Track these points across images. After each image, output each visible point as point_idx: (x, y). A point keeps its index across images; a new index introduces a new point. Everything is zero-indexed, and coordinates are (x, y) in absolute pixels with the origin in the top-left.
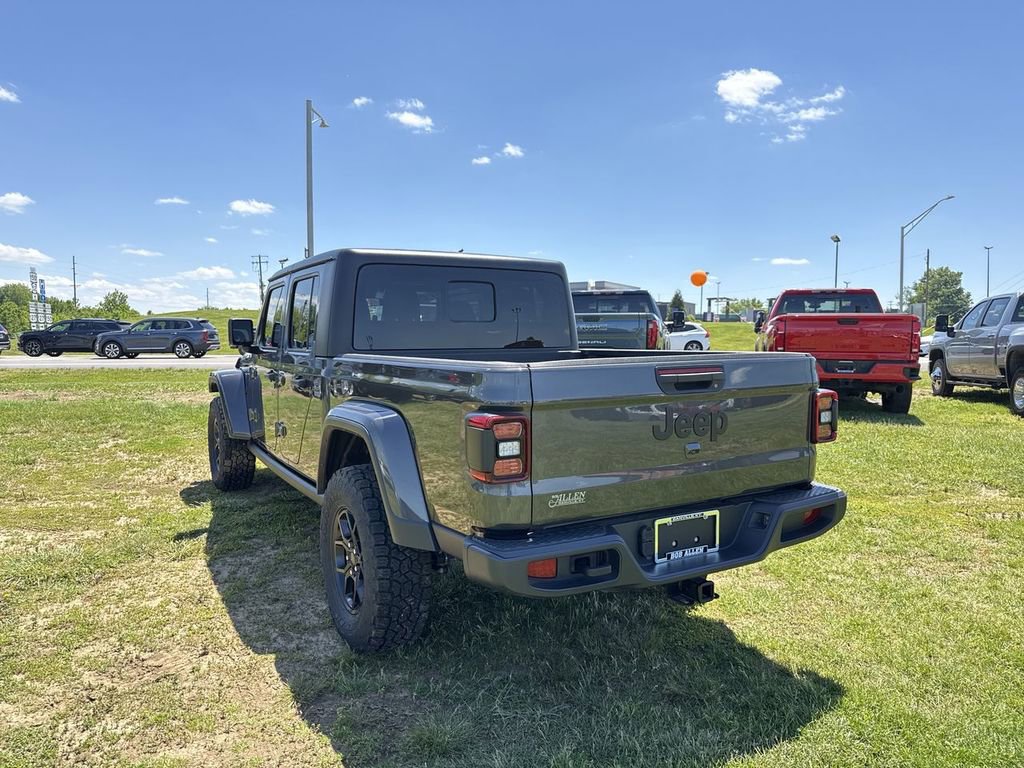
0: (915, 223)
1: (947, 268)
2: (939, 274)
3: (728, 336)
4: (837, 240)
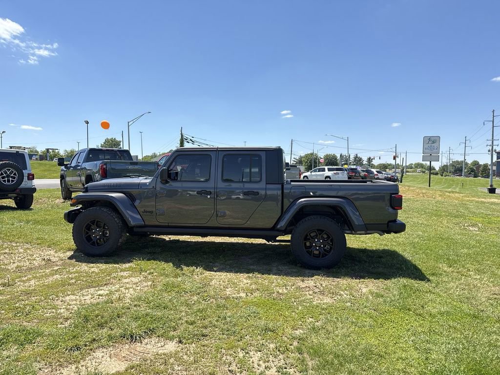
0: (134, 121)
1: (115, 138)
2: (112, 141)
3: (42, 169)
4: (87, 123)
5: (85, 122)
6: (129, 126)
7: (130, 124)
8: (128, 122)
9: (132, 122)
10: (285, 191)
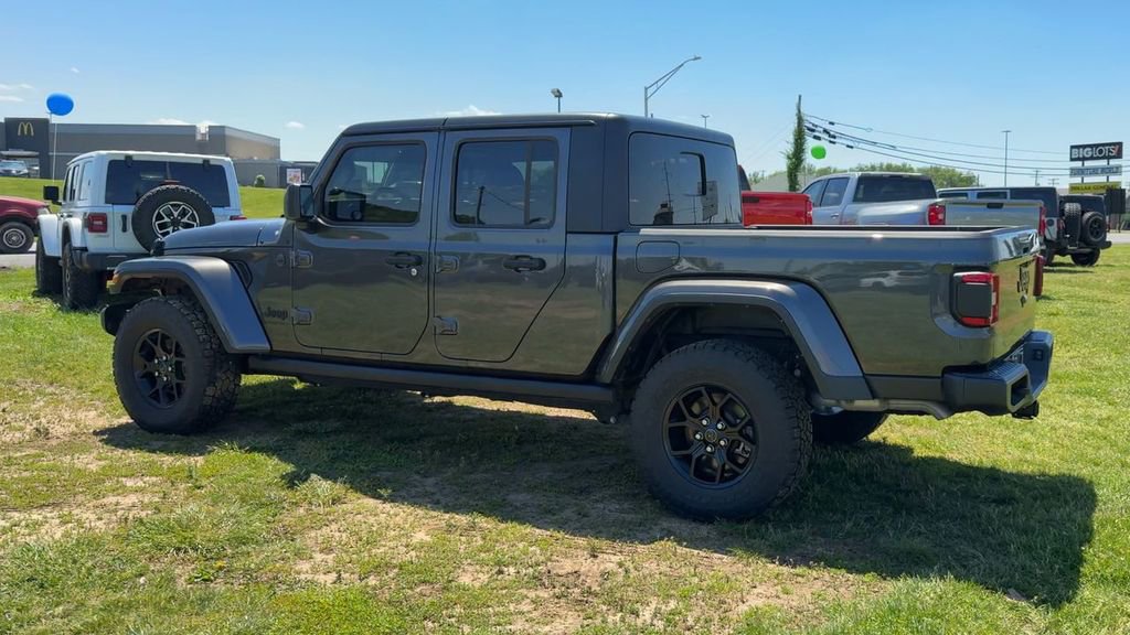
5: (553, 92)
6: (646, 99)
7: (650, 91)
8: (646, 89)
9: (655, 87)
10: (619, 257)
